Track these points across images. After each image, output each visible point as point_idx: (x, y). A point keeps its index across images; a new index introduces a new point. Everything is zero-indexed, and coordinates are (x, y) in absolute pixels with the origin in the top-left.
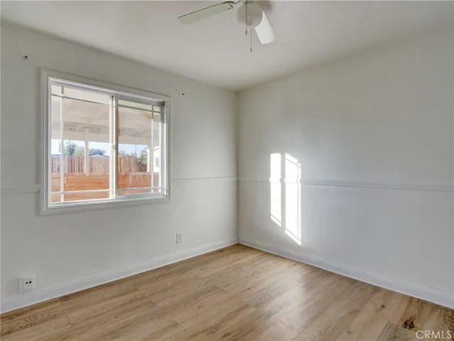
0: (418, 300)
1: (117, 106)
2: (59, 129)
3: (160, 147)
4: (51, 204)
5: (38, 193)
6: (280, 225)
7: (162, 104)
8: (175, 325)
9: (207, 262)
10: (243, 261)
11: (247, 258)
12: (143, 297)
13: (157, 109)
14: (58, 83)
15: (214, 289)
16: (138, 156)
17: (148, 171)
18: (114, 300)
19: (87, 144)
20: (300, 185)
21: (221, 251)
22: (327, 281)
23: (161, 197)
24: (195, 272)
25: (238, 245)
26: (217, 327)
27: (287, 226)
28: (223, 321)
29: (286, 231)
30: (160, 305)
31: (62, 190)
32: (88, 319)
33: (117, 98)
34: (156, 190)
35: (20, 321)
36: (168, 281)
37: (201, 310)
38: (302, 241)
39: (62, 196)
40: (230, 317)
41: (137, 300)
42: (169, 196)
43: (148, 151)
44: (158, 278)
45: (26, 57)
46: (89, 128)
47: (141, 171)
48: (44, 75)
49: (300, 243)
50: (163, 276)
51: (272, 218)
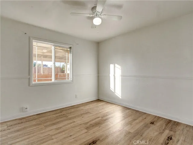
0: (158, 117)
1: (55, 49)
2: (36, 57)
3: (69, 63)
4: (33, 83)
5: (29, 79)
6: (114, 91)
7: (70, 48)
8: (74, 122)
9: (87, 105)
10: (99, 105)
11: (101, 104)
12: (64, 115)
13: (69, 50)
14: (35, 41)
15: (88, 113)
16: (61, 67)
17: (65, 72)
18: (54, 115)
19: (42, 62)
20: (121, 77)
21: (91, 102)
22: (128, 111)
23: (70, 81)
24: (82, 108)
25: (98, 100)
26: (88, 123)
27: (116, 92)
28: (90, 121)
29: (116, 94)
30: (69, 117)
31: (37, 78)
32: (46, 120)
33: (55, 46)
34: (68, 79)
35: (24, 120)
36: (73, 110)
37: (83, 118)
38: (121, 97)
39: (37, 80)
40: (92, 120)
41: (62, 115)
42: (72, 81)
43: (65, 65)
44: (69, 109)
45: (26, 33)
46: (43, 56)
47: (62, 73)
48: (31, 39)
49: (121, 98)
50: (71, 109)
51: (111, 89)
